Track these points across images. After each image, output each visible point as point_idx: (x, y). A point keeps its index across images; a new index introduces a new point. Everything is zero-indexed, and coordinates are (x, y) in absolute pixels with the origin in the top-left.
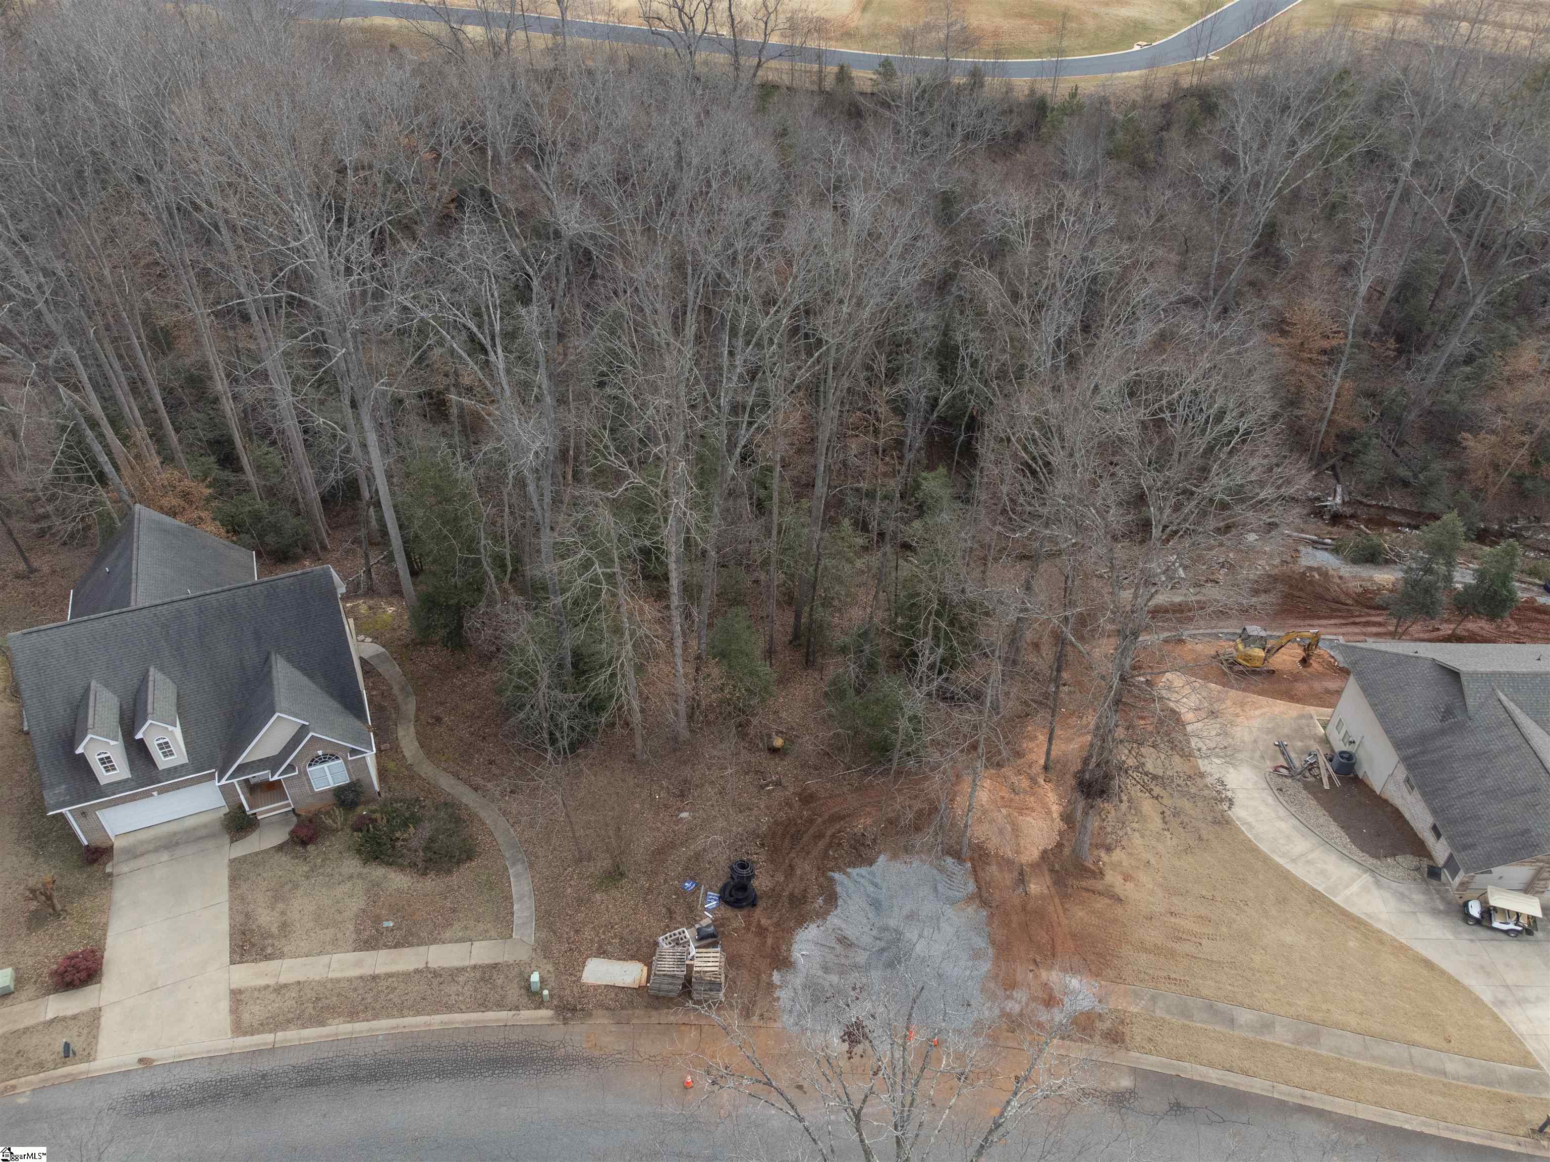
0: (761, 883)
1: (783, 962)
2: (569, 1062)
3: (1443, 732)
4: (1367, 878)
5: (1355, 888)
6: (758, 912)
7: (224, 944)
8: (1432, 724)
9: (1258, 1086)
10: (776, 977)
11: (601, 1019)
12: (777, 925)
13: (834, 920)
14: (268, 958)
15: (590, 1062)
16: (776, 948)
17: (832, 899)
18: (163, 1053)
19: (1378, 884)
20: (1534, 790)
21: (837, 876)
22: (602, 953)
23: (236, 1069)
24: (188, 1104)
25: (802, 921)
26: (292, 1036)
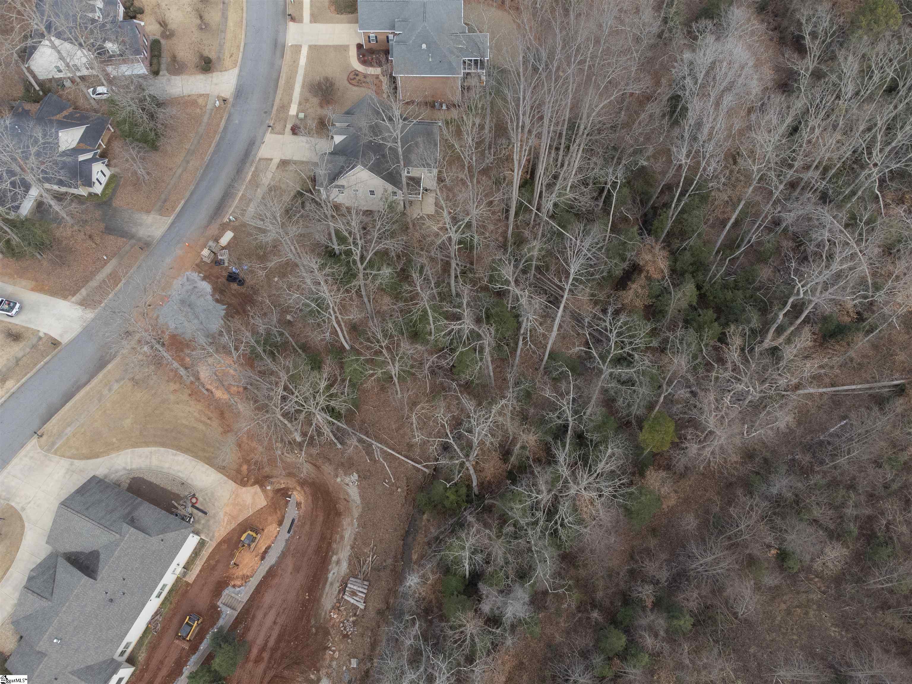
0: (234, 286)
1: (204, 279)
2: (209, 223)
3: (130, 513)
4: (129, 467)
5: (129, 460)
6: (224, 280)
7: (288, 158)
8: (136, 514)
9: (100, 375)
10: (202, 275)
11: (216, 232)
12: (217, 282)
13: (209, 298)
14: (278, 167)
15: (206, 227)
16: (210, 279)
17: (217, 301)
18: (263, 146)
19: (125, 469)
20: (87, 509)
21: (225, 307)
22: (234, 238)
23: (251, 158)
24: (247, 150)
25: (215, 289)
26: (253, 169)
